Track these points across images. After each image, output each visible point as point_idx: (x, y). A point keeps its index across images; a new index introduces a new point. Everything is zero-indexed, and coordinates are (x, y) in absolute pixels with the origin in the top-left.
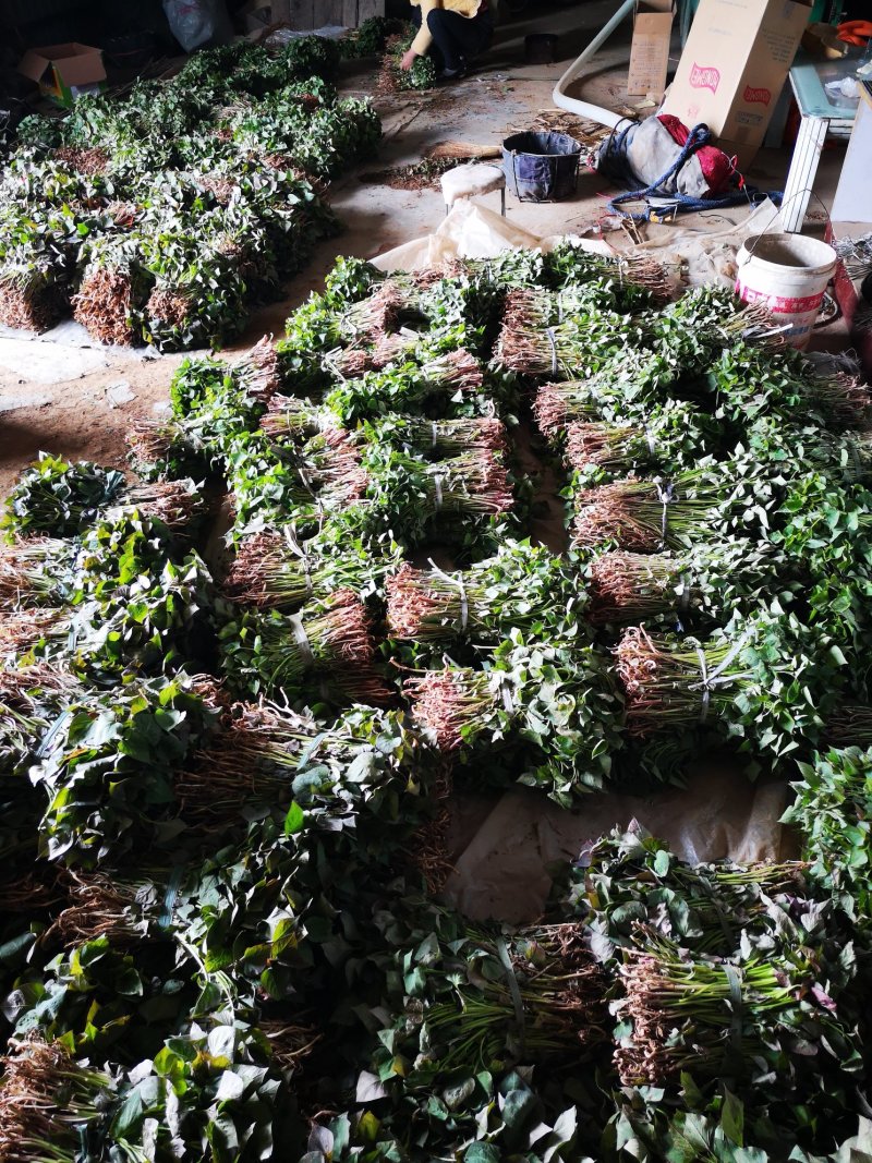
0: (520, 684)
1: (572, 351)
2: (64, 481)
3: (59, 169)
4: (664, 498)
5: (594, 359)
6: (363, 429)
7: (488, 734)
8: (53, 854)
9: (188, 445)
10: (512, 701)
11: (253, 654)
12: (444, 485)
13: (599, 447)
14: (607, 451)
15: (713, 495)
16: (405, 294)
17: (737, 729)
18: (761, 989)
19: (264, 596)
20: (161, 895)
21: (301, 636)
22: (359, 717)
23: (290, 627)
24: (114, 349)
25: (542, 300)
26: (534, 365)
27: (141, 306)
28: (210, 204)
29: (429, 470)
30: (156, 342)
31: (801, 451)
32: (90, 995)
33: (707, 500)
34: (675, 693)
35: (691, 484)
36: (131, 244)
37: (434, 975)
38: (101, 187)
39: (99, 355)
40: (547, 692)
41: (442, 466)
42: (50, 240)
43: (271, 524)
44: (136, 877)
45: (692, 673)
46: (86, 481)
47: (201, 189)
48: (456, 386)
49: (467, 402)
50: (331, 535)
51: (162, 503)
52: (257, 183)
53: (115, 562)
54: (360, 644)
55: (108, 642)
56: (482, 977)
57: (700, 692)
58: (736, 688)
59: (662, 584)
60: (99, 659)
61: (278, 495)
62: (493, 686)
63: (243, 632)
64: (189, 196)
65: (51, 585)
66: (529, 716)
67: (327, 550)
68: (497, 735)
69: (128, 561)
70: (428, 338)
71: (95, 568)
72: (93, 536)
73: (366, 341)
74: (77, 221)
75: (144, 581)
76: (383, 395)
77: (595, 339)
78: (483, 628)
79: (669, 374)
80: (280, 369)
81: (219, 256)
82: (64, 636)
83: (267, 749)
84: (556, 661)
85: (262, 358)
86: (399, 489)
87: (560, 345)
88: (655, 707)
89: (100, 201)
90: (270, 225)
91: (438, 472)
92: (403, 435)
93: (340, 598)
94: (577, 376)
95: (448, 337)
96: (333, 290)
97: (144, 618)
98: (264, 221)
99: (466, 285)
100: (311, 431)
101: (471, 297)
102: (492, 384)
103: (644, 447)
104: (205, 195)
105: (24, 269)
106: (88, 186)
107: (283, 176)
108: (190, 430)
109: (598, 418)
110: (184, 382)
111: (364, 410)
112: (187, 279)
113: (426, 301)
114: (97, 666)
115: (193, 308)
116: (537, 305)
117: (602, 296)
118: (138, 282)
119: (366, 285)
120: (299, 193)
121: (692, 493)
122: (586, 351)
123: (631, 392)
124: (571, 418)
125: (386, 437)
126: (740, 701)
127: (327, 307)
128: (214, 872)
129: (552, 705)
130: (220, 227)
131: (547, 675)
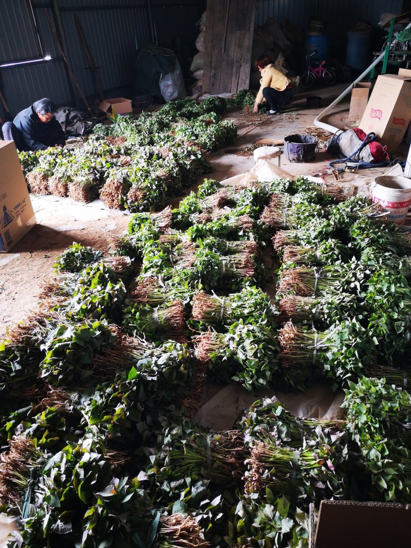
0: (237, 339)
1: (292, 218)
2: (79, 253)
3: (105, 143)
4: (317, 276)
5: (301, 221)
6: (199, 242)
7: (221, 357)
8: (43, 376)
9: (130, 244)
10: (233, 345)
11: (135, 319)
12: (226, 264)
13: (296, 255)
14: (299, 257)
15: (339, 276)
16: (229, 193)
17: (327, 367)
18: (306, 460)
19: (146, 300)
20: (80, 397)
21: (156, 315)
22: (170, 344)
23: (152, 311)
24: (113, 210)
25: (286, 198)
26: (276, 223)
27: (125, 194)
28: (159, 157)
29: (221, 258)
30: (129, 208)
31: (381, 261)
32: (46, 428)
33: (335, 278)
34: (302, 349)
35: (329, 271)
36: (125, 171)
37: (176, 439)
38: (119, 151)
39: (107, 212)
40: (247, 343)
41: (227, 258)
42: (95, 168)
43: (154, 274)
44: (72, 390)
45: (310, 342)
46: (88, 253)
47: (156, 152)
48: (241, 229)
49: (244, 235)
50: (176, 279)
51: (114, 263)
52: (179, 151)
53: (90, 281)
54: (179, 320)
55: (81, 308)
56: (195, 443)
57: (313, 350)
58: (327, 349)
59: (307, 308)
60: (77, 315)
61: (159, 264)
62: (226, 339)
63: (133, 310)
64: (151, 155)
65: (67, 289)
66: (238, 351)
67: (173, 285)
68: (225, 358)
69: (95, 281)
70: (235, 210)
71: (83, 283)
72: (84, 271)
73: (210, 210)
74: (107, 162)
75: (99, 288)
76: (210, 231)
77: (303, 213)
78: (229, 318)
79: (331, 229)
80: (172, 219)
81: (158, 177)
82: (67, 306)
83: (131, 352)
84: (253, 331)
85: (166, 214)
86: (208, 264)
87: (288, 216)
88: (293, 354)
89: (118, 155)
90: (181, 167)
91: (225, 260)
92: (214, 245)
93: (175, 302)
94: (294, 228)
95: (242, 211)
96: (201, 191)
97: (96, 301)
98: (178, 165)
99: (254, 191)
100: (179, 242)
101: (255, 196)
102: (256, 228)
103: (315, 256)
104: (158, 155)
105: (84, 179)
106: (114, 150)
107: (190, 149)
108: (132, 239)
109: (299, 245)
110: (134, 222)
111: (200, 235)
112: (144, 185)
113: (237, 197)
114: (76, 317)
115: (144, 196)
116: (283, 200)
117: (311, 198)
118: (125, 185)
119: (214, 190)
120: (195, 155)
121: (329, 275)
122: (299, 218)
123: (313, 235)
124: (287, 244)
125: (206, 245)
126: (329, 355)
127: (196, 197)
128: (100, 390)
129: (248, 347)
130: (161, 166)
131: (248, 335)
